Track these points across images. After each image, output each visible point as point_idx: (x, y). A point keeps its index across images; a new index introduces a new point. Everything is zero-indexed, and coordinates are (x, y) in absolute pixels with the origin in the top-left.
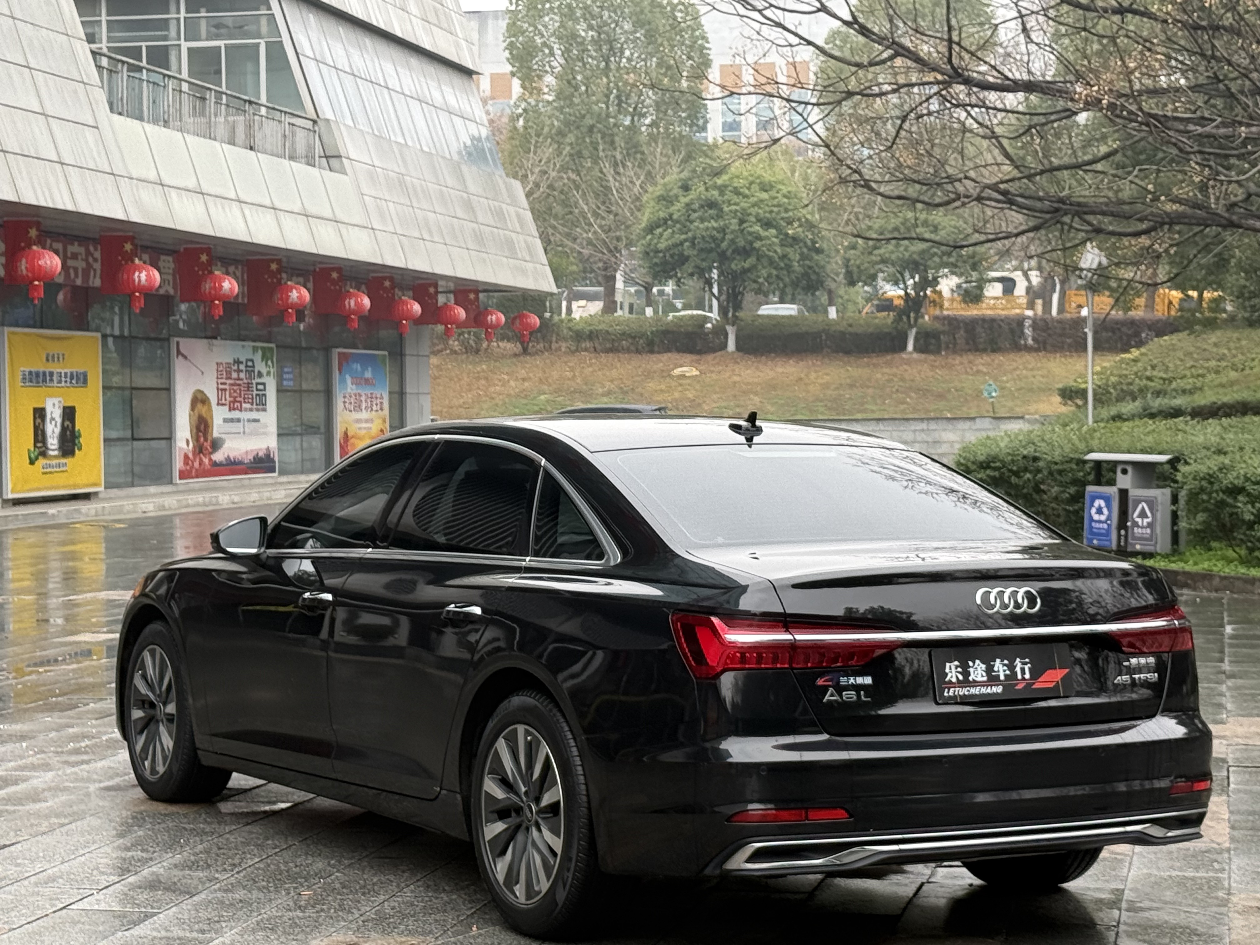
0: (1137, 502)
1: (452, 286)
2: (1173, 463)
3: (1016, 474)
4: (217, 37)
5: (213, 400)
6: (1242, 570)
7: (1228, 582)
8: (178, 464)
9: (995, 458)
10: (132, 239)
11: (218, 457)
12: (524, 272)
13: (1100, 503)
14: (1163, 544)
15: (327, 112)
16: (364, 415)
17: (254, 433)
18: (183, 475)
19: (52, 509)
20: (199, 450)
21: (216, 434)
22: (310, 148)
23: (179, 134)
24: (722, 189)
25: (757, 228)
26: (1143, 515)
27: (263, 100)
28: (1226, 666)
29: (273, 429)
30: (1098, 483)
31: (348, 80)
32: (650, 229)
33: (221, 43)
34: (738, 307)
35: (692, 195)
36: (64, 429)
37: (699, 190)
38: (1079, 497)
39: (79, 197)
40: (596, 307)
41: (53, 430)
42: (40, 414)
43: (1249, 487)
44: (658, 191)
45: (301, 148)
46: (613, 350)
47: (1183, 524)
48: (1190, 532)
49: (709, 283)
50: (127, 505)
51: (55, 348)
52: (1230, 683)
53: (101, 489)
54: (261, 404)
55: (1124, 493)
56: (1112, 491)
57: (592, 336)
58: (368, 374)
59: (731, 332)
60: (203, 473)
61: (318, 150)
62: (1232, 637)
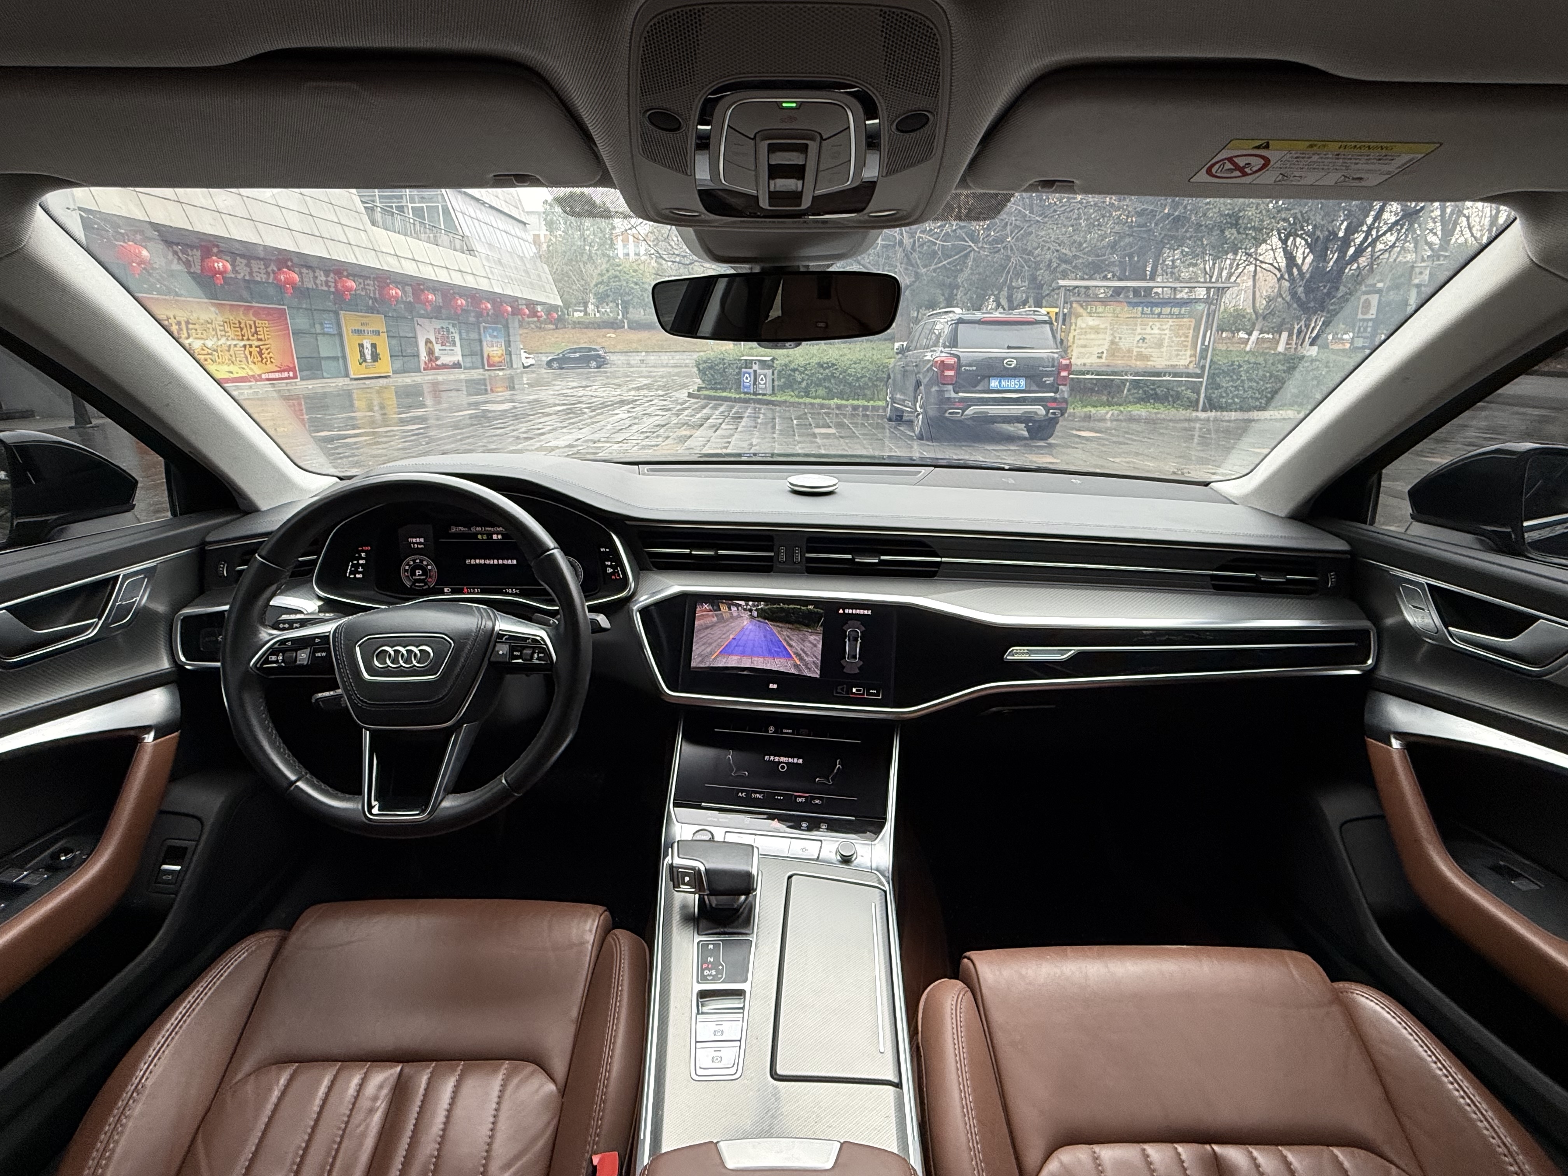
0: (760, 375)
1: (524, 302)
2: (773, 360)
3: (717, 365)
4: (423, 202)
5: (434, 342)
6: (797, 400)
7: (792, 404)
8: (422, 365)
9: (709, 359)
10: (389, 278)
11: (439, 363)
12: (548, 297)
13: (747, 375)
14: (769, 391)
15: (467, 233)
16: (495, 348)
17: (453, 355)
18: (425, 369)
19: (367, 382)
20: (430, 360)
21: (437, 355)
22: (462, 247)
23: (403, 237)
24: (620, 272)
25: (632, 285)
26: (762, 380)
27: (442, 227)
28: (797, 438)
29: (460, 353)
30: (746, 368)
31: (476, 222)
32: (596, 285)
33: (424, 205)
34: (627, 313)
35: (610, 273)
36: (372, 352)
37: (611, 272)
38: (739, 373)
39: (360, 258)
40: (582, 314)
41: (368, 353)
42: (361, 346)
43: (800, 369)
44: (599, 272)
45: (458, 247)
46: (587, 328)
47: (776, 383)
48: (778, 386)
49: (617, 305)
50: (400, 380)
51: (364, 320)
52: (800, 445)
53: (391, 374)
54: (454, 344)
55: (755, 371)
56: (751, 371)
57: (579, 323)
58: (495, 334)
59: (626, 321)
60: (432, 368)
61: (465, 248)
62: (797, 425)
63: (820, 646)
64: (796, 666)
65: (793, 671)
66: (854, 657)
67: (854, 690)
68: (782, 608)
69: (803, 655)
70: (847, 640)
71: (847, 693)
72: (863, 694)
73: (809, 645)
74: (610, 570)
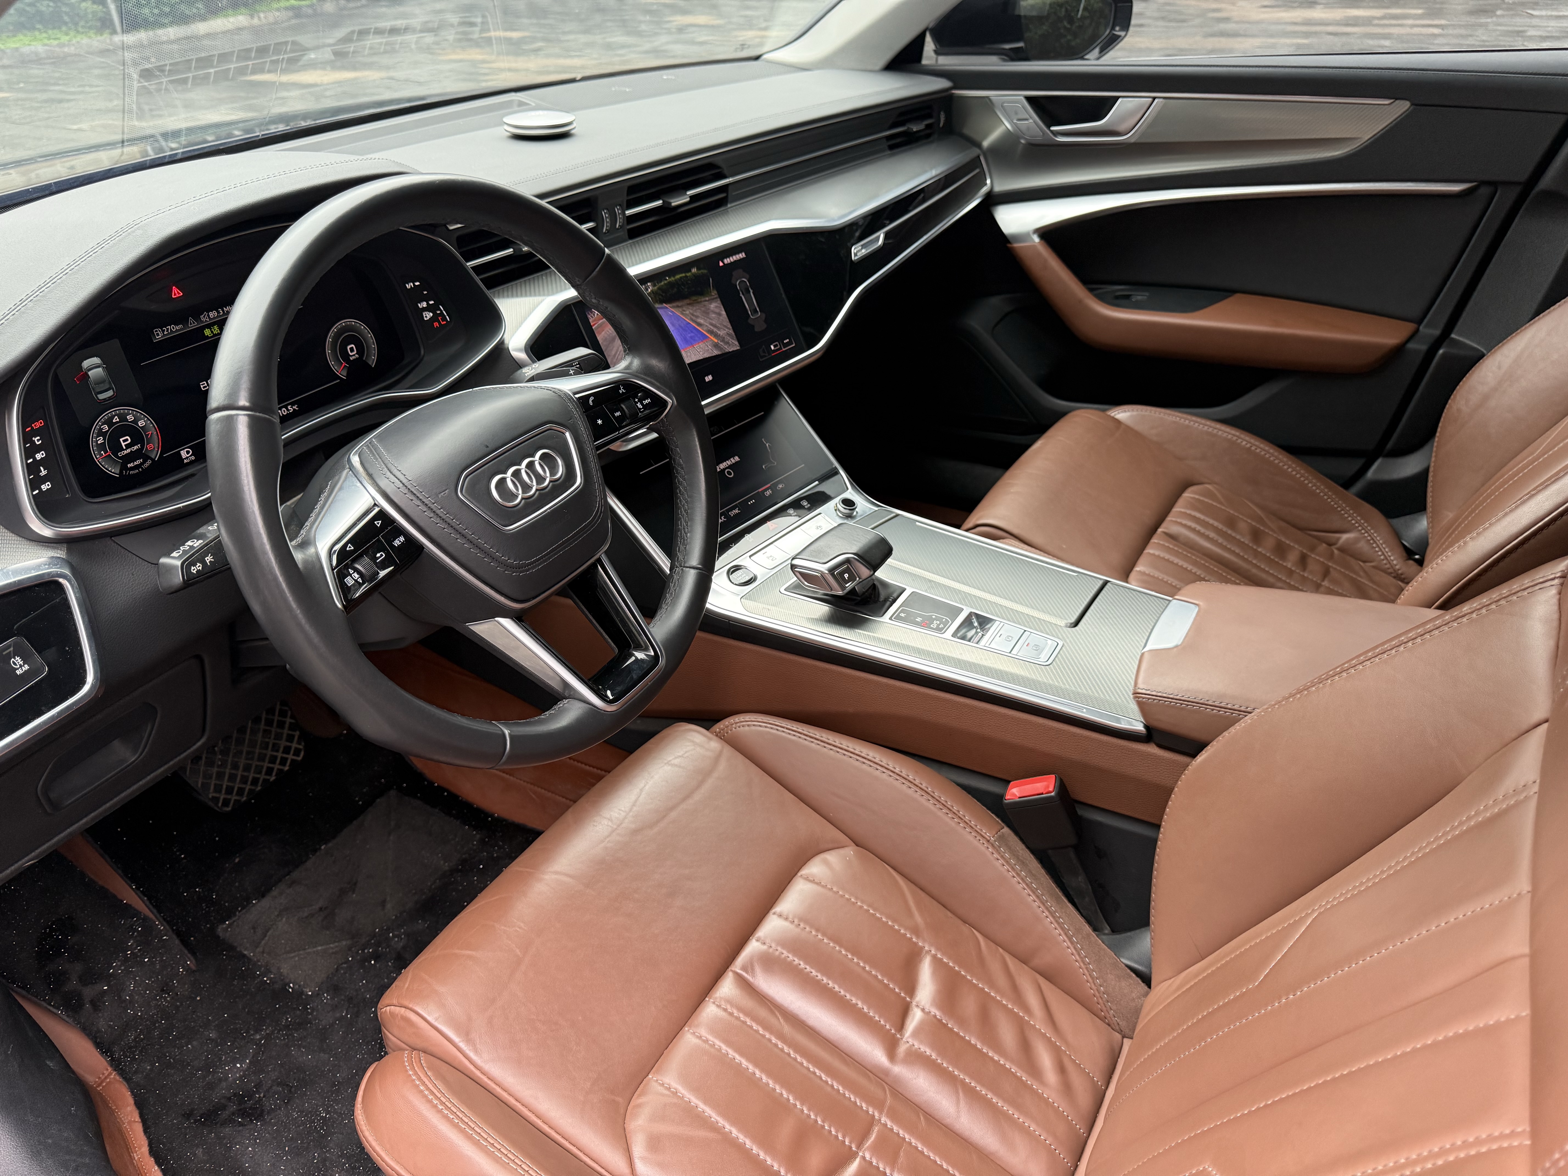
63: (724, 313)
64: (716, 346)
65: (716, 352)
66: (756, 311)
67: (772, 347)
68: (669, 282)
69: (715, 330)
70: (741, 295)
71: (769, 354)
72: (781, 348)
73: (714, 315)
74: (428, 315)
